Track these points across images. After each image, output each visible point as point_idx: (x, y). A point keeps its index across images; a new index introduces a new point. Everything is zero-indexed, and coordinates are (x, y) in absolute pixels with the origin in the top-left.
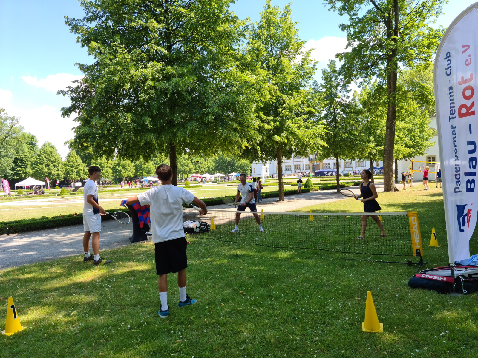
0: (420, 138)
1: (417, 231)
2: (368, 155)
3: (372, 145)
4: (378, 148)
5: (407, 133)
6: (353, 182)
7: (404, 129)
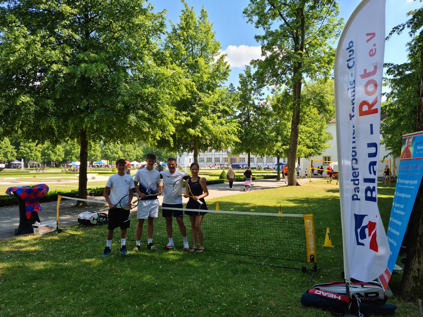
0: (319, 140)
1: (312, 235)
2: (275, 153)
3: (279, 144)
4: (284, 147)
5: (308, 135)
6: (263, 176)
7: (306, 132)
